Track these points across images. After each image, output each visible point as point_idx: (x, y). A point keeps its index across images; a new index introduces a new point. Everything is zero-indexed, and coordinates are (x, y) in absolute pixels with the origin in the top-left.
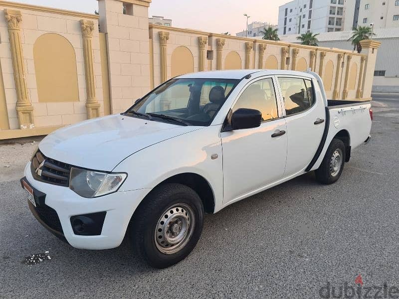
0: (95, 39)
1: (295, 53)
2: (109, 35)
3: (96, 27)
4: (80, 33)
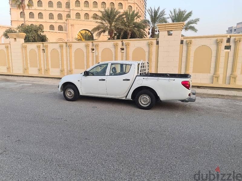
0: (154, 48)
4: (148, 46)
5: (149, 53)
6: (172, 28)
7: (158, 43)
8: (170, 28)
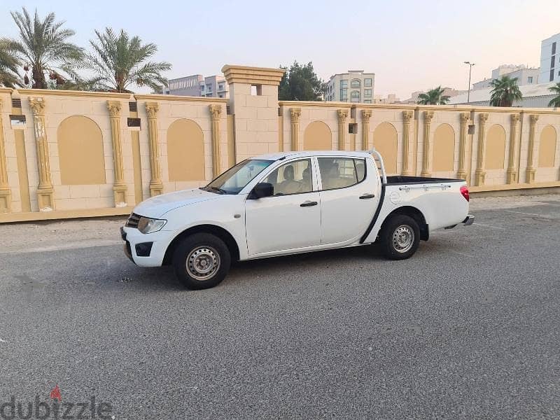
0: (223, 121)
1: (482, 119)
2: (236, 117)
3: (224, 110)
4: (209, 117)
5: (213, 131)
6: (262, 78)
7: (230, 110)
8: (258, 77)
